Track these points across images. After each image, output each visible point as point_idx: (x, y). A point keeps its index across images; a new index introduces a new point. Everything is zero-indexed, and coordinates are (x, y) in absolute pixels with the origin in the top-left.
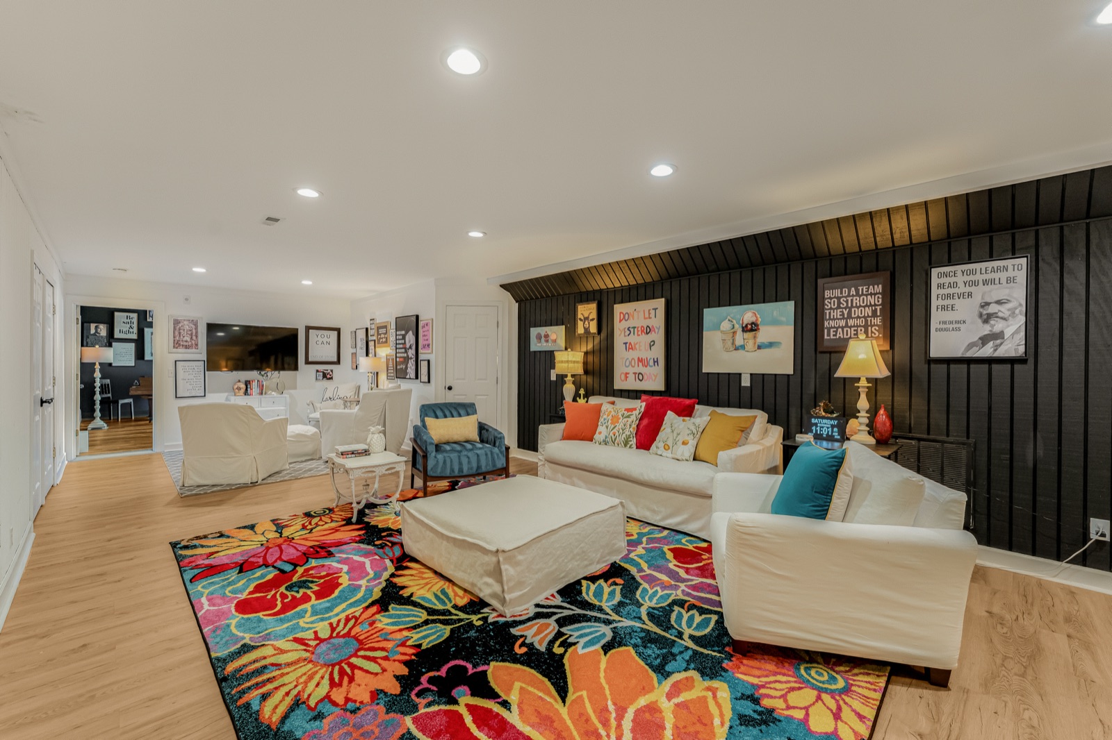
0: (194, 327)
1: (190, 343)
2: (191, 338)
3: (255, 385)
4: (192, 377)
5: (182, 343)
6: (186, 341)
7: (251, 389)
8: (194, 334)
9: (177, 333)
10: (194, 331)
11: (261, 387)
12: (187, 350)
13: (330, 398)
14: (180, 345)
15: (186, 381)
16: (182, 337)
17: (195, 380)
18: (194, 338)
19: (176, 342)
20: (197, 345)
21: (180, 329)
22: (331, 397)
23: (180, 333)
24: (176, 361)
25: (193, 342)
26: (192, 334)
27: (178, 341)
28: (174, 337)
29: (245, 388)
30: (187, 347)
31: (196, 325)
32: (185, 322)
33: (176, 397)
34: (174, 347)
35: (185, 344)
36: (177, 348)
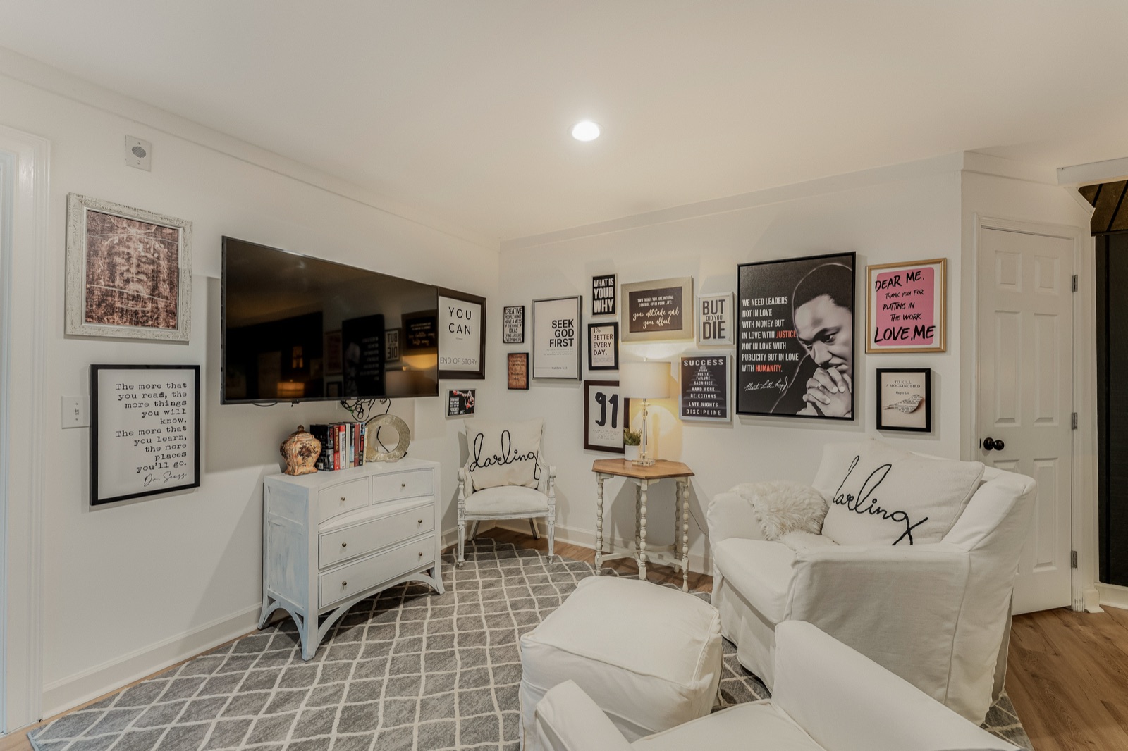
0: (164, 251)
1: (149, 307)
2: (155, 288)
3: (343, 437)
4: (152, 422)
5: (118, 305)
6: (137, 298)
7: (336, 452)
8: (164, 275)
9: (100, 266)
10: (164, 264)
11: (358, 443)
12: (139, 328)
13: (498, 459)
14: (111, 310)
15: (131, 439)
16: (118, 282)
17: (164, 434)
18: (164, 288)
19: (96, 299)
20: (173, 313)
21: (111, 254)
22: (500, 455)
23: (112, 267)
24: (94, 369)
25: (161, 304)
26: (155, 276)
27: (106, 294)
28: (91, 280)
29: (319, 450)
30: (137, 319)
31: (171, 243)
32: (134, 231)
33: (95, 501)
34: (89, 316)
35: (130, 305)
36: (100, 320)
